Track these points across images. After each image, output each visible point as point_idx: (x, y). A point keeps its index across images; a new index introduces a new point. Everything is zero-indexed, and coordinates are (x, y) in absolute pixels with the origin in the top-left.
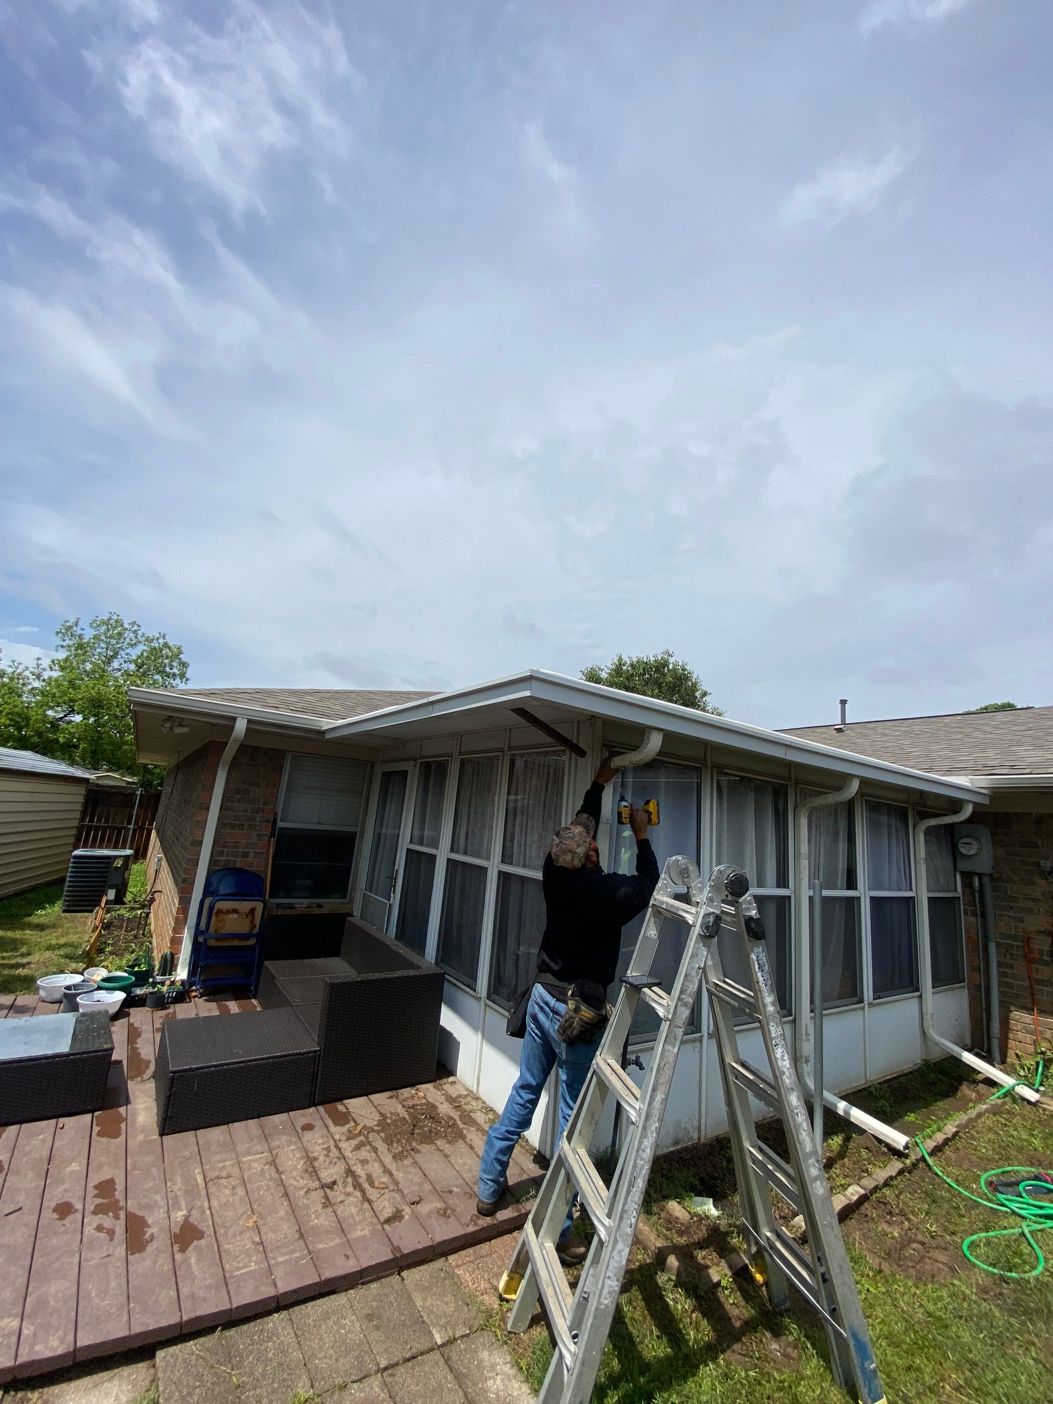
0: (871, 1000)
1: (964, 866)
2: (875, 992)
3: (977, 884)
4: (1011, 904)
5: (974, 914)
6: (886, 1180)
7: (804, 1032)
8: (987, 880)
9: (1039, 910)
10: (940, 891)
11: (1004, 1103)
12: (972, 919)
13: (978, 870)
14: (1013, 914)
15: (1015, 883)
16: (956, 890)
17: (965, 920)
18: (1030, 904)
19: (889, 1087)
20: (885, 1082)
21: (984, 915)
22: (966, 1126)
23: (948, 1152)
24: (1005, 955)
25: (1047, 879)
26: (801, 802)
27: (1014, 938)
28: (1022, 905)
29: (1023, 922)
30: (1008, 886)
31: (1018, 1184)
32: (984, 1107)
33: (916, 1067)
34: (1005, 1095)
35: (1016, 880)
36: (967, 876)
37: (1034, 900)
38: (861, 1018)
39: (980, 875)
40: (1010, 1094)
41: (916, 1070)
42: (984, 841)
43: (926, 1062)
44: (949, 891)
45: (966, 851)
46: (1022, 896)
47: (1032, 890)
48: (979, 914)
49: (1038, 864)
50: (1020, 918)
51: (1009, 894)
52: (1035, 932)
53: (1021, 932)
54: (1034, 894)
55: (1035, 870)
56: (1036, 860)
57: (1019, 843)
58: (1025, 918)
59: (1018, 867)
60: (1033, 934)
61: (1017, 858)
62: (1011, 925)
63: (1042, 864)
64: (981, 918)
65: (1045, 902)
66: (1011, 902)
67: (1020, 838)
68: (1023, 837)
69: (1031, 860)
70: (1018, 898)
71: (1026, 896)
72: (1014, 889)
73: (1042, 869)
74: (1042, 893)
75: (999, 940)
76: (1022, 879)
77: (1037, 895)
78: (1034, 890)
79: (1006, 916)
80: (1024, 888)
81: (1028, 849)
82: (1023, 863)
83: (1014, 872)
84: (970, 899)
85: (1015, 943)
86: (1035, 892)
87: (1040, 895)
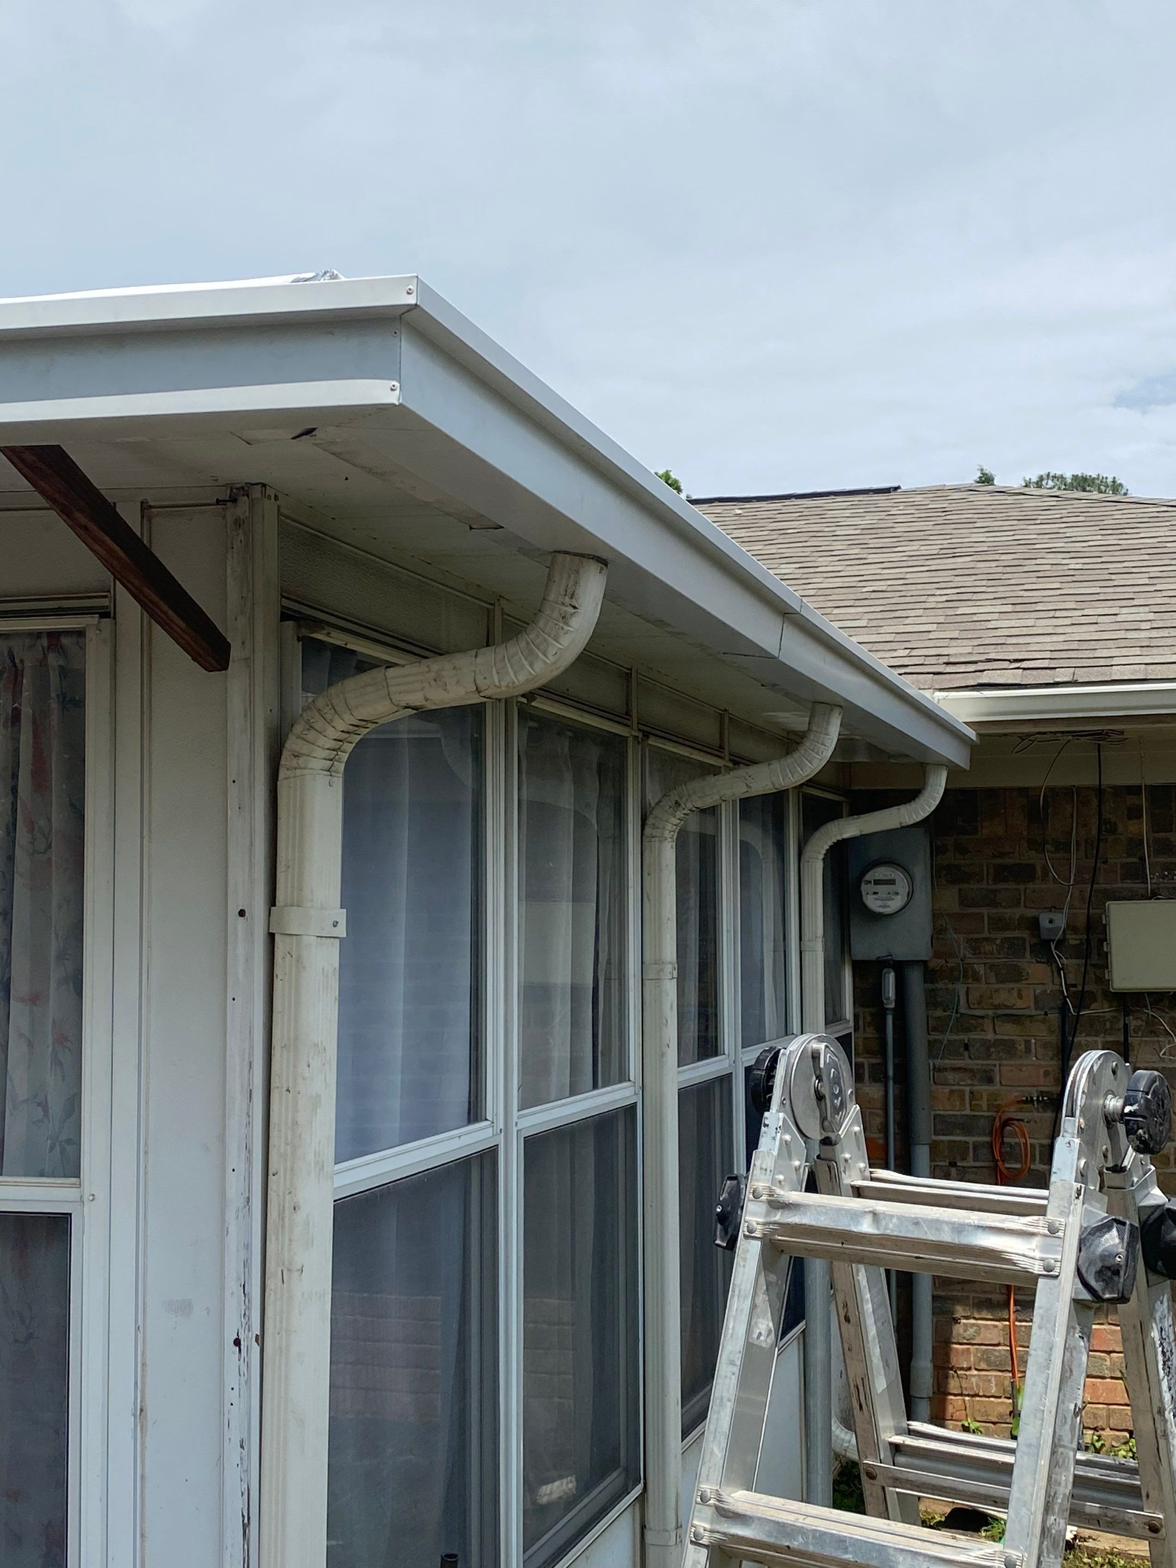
1: (868, 945)
3: (888, 993)
4: (964, 1037)
5: (879, 1075)
8: (916, 980)
9: (1027, 1043)
13: (901, 952)
14: (969, 1062)
15: (977, 979)
16: (840, 1019)
18: (1008, 1031)
21: (903, 1076)
25: (1050, 960)
27: (967, 1126)
28: (990, 1036)
29: (990, 1080)
30: (961, 988)
35: (981, 970)
37: (1016, 1019)
39: (900, 968)
42: (917, 871)
45: (880, 903)
46: (990, 1013)
47: (1015, 993)
48: (891, 1073)
49: (1034, 924)
50: (985, 1071)
51: (962, 1011)
52: (1019, 1102)
53: (985, 1107)
54: (1020, 1004)
55: (1024, 940)
56: (1030, 913)
57: (991, 870)
58: (997, 1069)
59: (986, 934)
60: (1013, 1109)
61: (985, 911)
62: (963, 1091)
63: (1044, 922)
64: (895, 1083)
65: (1043, 1021)
66: (968, 1030)
67: (994, 856)
68: (1002, 855)
69: (1018, 912)
70: (982, 1017)
71: (1000, 1012)
72: (974, 996)
73: (1045, 935)
74: (1036, 1002)
75: (934, 1138)
76: (992, 967)
77: (1025, 1005)
78: (1019, 991)
79: (955, 1069)
80: (997, 991)
81: (1012, 885)
82: (999, 924)
83: (976, 951)
84: (871, 1033)
85: (971, 1140)
86: (1020, 996)
87: (1032, 1004)
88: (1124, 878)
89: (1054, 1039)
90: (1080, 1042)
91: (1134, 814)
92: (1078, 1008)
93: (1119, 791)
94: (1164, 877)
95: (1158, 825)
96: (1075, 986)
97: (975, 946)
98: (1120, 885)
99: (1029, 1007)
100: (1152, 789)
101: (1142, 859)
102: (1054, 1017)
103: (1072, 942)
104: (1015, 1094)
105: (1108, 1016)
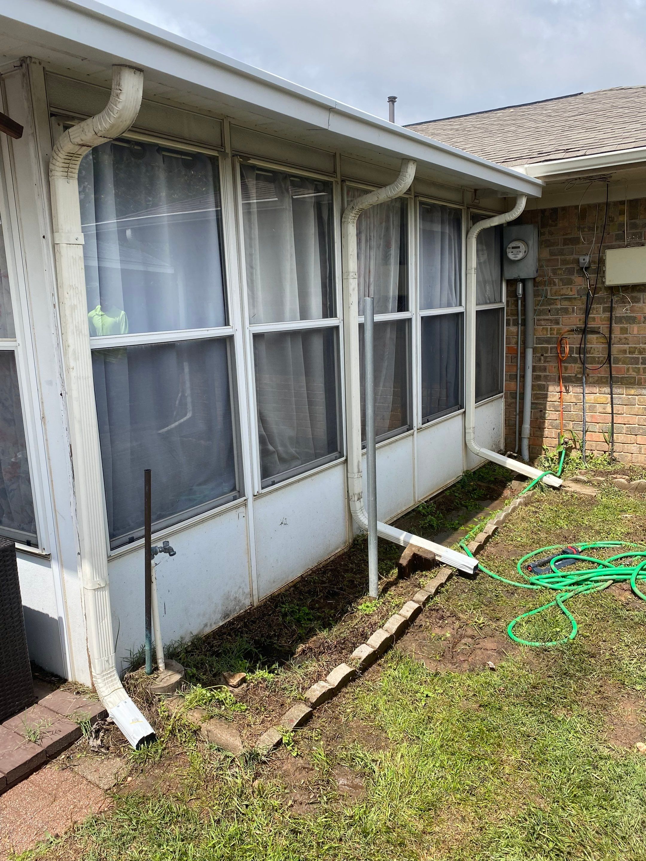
0: (420, 425)
1: (511, 273)
2: (423, 417)
3: (520, 291)
4: (549, 307)
5: (516, 323)
6: (437, 589)
7: (356, 470)
8: (530, 285)
9: (573, 308)
10: (486, 303)
11: (533, 495)
12: (513, 329)
13: (523, 276)
14: (550, 317)
15: (555, 284)
16: (501, 301)
17: (507, 331)
18: (566, 304)
19: (435, 503)
20: (431, 499)
21: (524, 323)
22: (503, 521)
23: (490, 548)
24: (540, 360)
25: (584, 276)
26: (348, 204)
27: (548, 341)
28: (559, 307)
29: (558, 323)
30: (549, 288)
31: (549, 561)
32: (519, 500)
33: (459, 479)
34: (534, 487)
35: (556, 281)
36: (512, 283)
37: (570, 299)
38: (411, 444)
39: (523, 281)
40: (538, 485)
41: (458, 482)
42: (531, 243)
43: (467, 474)
44: (495, 302)
45: (514, 256)
46: (559, 297)
47: (569, 289)
48: (520, 322)
49: (578, 261)
50: (556, 320)
51: (548, 297)
52: (568, 331)
53: (555, 334)
54: (571, 293)
55: (574, 268)
56: (576, 257)
57: (562, 241)
58: (561, 319)
59: (559, 267)
60: (566, 334)
61: (559, 257)
62: (547, 328)
63: (581, 261)
64: (521, 326)
65: (580, 300)
66: (550, 305)
67: (564, 235)
68: (567, 234)
69: (572, 257)
70: (556, 299)
71: (563, 297)
72: (554, 291)
73: (581, 266)
74: (578, 292)
75: (535, 345)
76: (561, 280)
77: (573, 293)
78: (571, 289)
79: (544, 320)
80: (562, 289)
81: (570, 246)
82: (564, 262)
83: (555, 273)
84: (513, 307)
85: (550, 346)
86: (571, 291)
87: (576, 293)
88: (616, 240)
89: (584, 306)
90: (594, 308)
91: (622, 213)
92: (594, 294)
93: (616, 204)
94: (633, 238)
95: (632, 216)
96: (593, 285)
97: (554, 272)
98: (614, 243)
99: (574, 295)
100: (630, 201)
101: (624, 232)
102: (584, 298)
103: (593, 268)
104: (568, 328)
105: (605, 296)
